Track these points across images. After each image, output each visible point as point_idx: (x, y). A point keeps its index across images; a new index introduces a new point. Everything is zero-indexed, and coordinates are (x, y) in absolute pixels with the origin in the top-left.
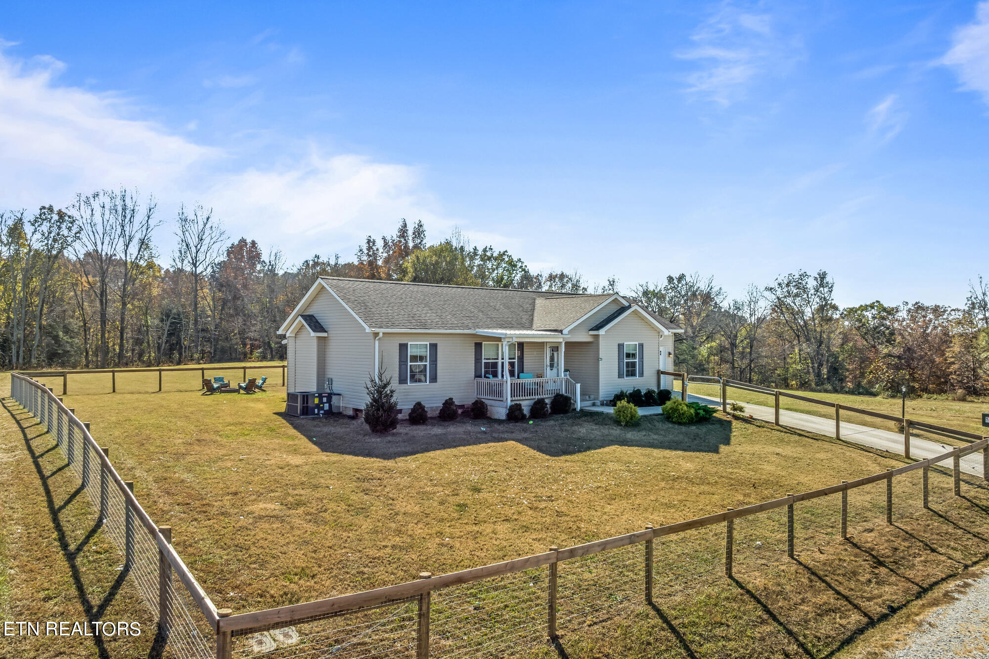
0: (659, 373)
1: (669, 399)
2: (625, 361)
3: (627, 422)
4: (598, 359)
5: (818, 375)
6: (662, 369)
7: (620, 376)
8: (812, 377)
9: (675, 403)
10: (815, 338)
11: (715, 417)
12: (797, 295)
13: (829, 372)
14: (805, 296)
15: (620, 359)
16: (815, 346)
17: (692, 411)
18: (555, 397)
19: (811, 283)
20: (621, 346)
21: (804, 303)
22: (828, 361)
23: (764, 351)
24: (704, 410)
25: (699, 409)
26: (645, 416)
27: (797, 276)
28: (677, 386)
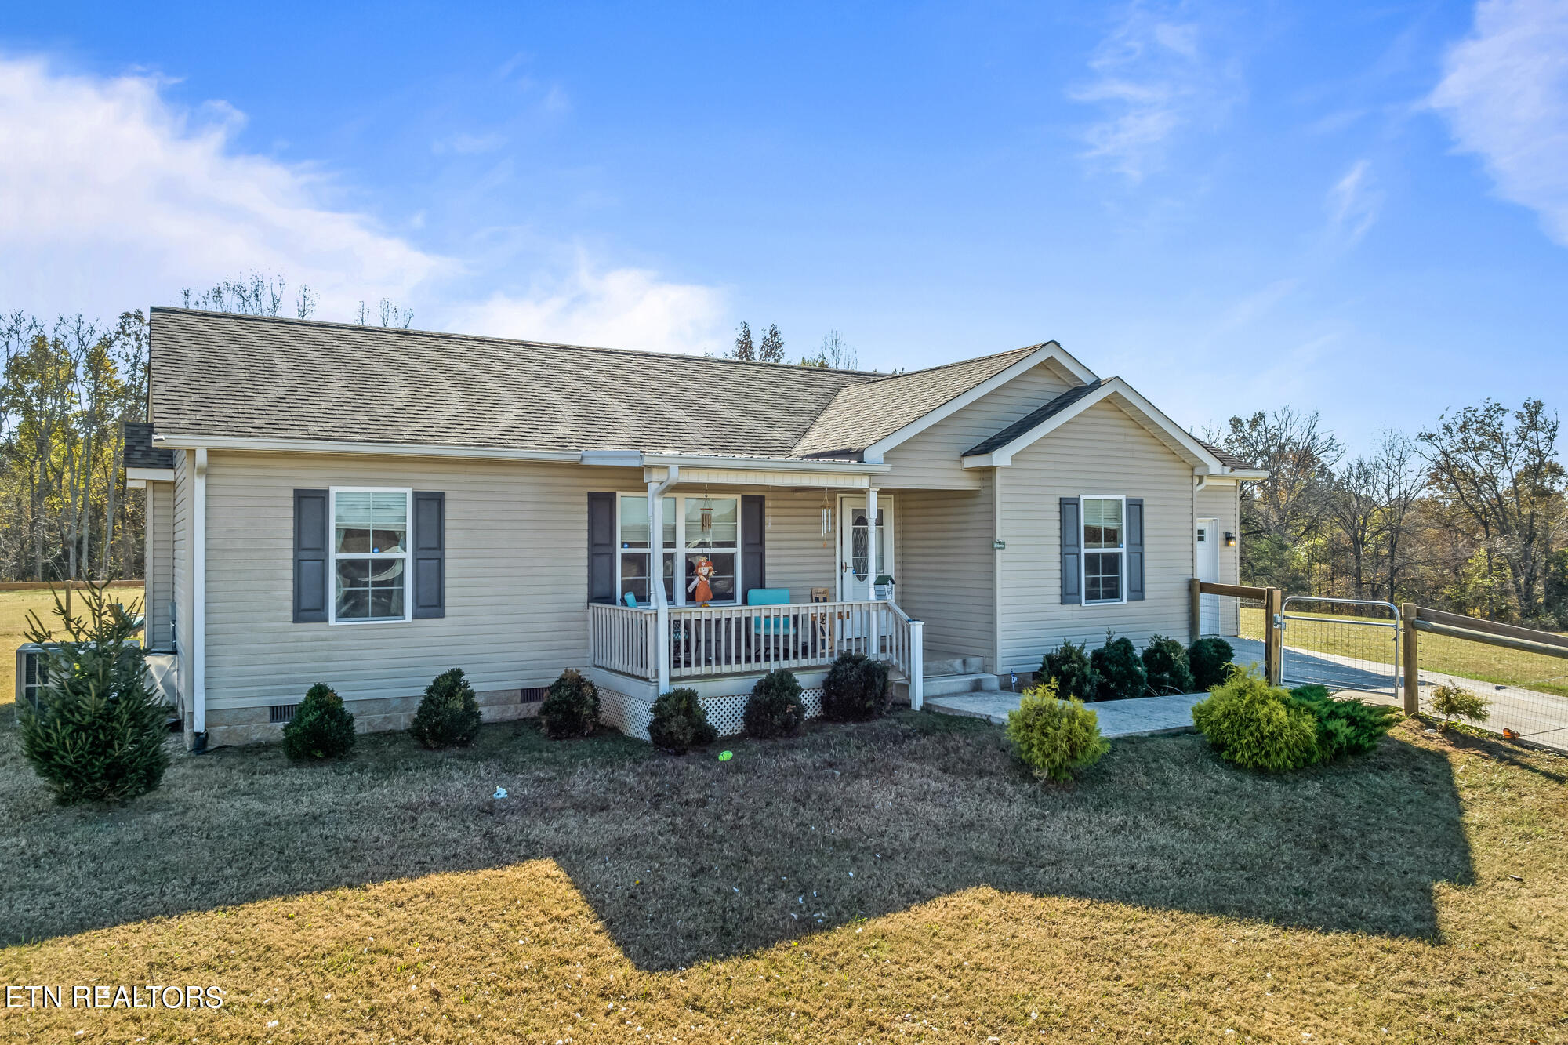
0: (1195, 588)
1: (1220, 678)
2: (1084, 551)
3: (1056, 770)
4: (992, 545)
5: (1528, 596)
6: (1203, 575)
7: (1068, 596)
8: (1514, 600)
9: (1242, 693)
10: (1521, 527)
11: (1392, 740)
12: (1482, 447)
13: (1548, 592)
14: (1499, 448)
15: (1067, 547)
16: (1520, 543)
17: (1308, 725)
18: (835, 668)
19: (1510, 425)
20: (1068, 507)
21: (1496, 460)
22: (1546, 570)
23: (1419, 552)
24: (1352, 721)
25: (1333, 715)
26: (1131, 741)
27: (1481, 412)
28: (1250, 623)
